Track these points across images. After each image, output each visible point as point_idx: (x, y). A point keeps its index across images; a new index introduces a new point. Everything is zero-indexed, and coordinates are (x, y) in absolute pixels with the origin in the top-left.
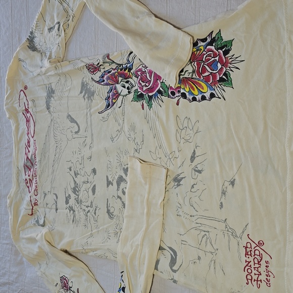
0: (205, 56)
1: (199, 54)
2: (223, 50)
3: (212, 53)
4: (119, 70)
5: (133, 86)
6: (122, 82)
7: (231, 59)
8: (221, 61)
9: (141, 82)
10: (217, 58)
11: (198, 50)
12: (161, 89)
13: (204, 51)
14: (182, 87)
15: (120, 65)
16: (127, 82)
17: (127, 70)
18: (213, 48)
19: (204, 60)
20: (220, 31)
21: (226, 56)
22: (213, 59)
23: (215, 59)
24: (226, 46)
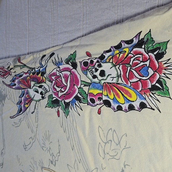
0: (132, 59)
1: (123, 56)
2: (155, 53)
3: (140, 56)
4: (31, 74)
5: (47, 92)
6: (35, 87)
7: (165, 63)
8: (152, 66)
9: (55, 87)
10: (148, 63)
11: (120, 53)
12: (79, 95)
13: (130, 53)
14: (105, 93)
15: (32, 69)
16: (40, 87)
17: (40, 75)
18: (142, 50)
19: (131, 63)
20: (150, 31)
21: (160, 61)
22: (142, 64)
23: (145, 63)
24: (159, 48)
